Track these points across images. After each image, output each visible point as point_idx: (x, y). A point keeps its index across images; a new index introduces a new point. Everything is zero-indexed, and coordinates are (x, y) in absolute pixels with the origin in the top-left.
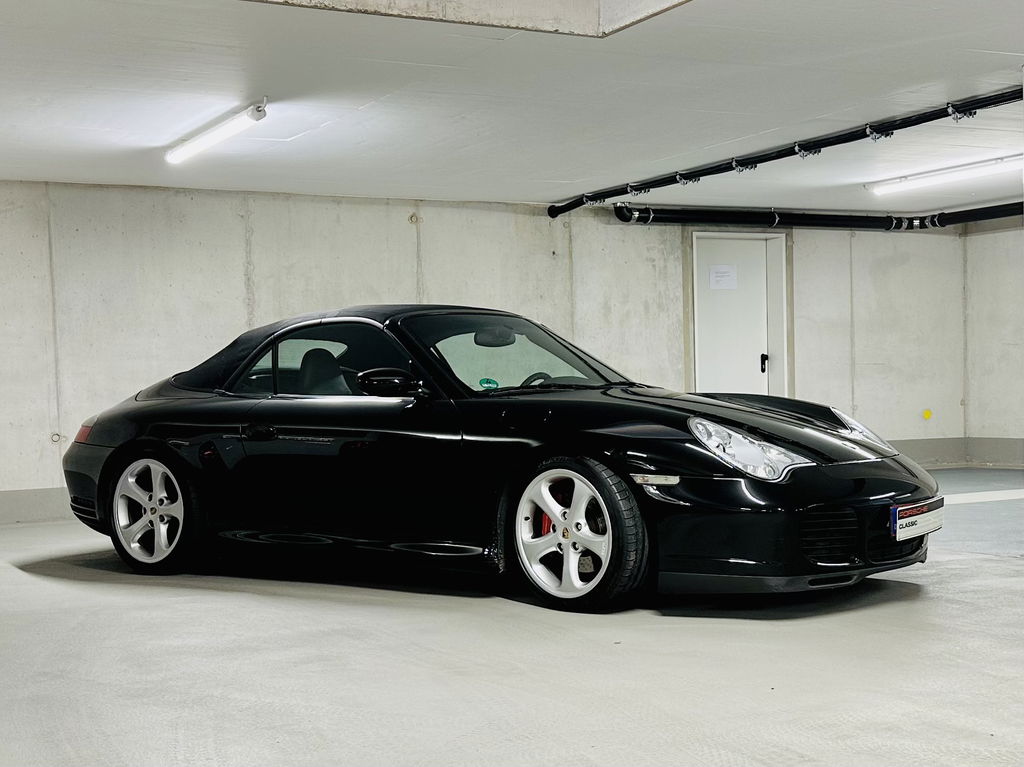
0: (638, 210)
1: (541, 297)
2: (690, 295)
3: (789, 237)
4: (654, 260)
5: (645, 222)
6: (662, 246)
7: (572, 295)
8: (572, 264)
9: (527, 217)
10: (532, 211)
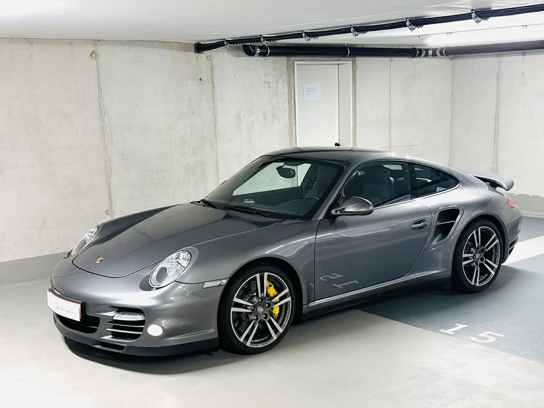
0: (260, 47)
1: (193, 112)
2: (293, 107)
3: (354, 62)
4: (269, 83)
5: (264, 56)
6: (274, 72)
7: (214, 110)
8: (214, 88)
9: (180, 52)
10: (183, 47)
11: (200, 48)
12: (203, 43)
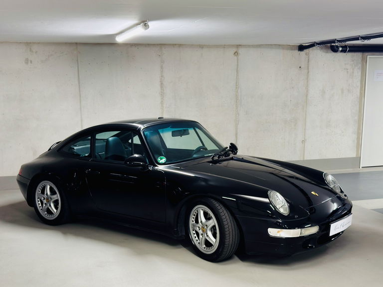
0: (342, 47)
1: (293, 88)
2: (364, 85)
4: (348, 69)
5: (345, 53)
6: (352, 63)
7: (307, 86)
8: (308, 72)
9: (289, 51)
10: (291, 48)
11: (301, 48)
12: (304, 45)
